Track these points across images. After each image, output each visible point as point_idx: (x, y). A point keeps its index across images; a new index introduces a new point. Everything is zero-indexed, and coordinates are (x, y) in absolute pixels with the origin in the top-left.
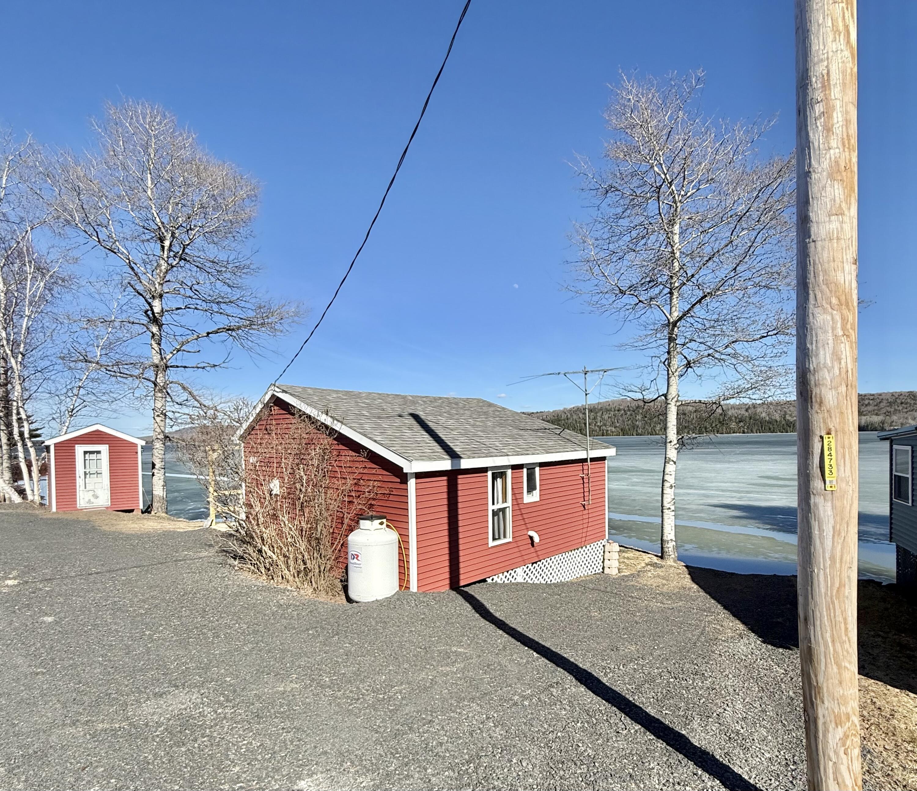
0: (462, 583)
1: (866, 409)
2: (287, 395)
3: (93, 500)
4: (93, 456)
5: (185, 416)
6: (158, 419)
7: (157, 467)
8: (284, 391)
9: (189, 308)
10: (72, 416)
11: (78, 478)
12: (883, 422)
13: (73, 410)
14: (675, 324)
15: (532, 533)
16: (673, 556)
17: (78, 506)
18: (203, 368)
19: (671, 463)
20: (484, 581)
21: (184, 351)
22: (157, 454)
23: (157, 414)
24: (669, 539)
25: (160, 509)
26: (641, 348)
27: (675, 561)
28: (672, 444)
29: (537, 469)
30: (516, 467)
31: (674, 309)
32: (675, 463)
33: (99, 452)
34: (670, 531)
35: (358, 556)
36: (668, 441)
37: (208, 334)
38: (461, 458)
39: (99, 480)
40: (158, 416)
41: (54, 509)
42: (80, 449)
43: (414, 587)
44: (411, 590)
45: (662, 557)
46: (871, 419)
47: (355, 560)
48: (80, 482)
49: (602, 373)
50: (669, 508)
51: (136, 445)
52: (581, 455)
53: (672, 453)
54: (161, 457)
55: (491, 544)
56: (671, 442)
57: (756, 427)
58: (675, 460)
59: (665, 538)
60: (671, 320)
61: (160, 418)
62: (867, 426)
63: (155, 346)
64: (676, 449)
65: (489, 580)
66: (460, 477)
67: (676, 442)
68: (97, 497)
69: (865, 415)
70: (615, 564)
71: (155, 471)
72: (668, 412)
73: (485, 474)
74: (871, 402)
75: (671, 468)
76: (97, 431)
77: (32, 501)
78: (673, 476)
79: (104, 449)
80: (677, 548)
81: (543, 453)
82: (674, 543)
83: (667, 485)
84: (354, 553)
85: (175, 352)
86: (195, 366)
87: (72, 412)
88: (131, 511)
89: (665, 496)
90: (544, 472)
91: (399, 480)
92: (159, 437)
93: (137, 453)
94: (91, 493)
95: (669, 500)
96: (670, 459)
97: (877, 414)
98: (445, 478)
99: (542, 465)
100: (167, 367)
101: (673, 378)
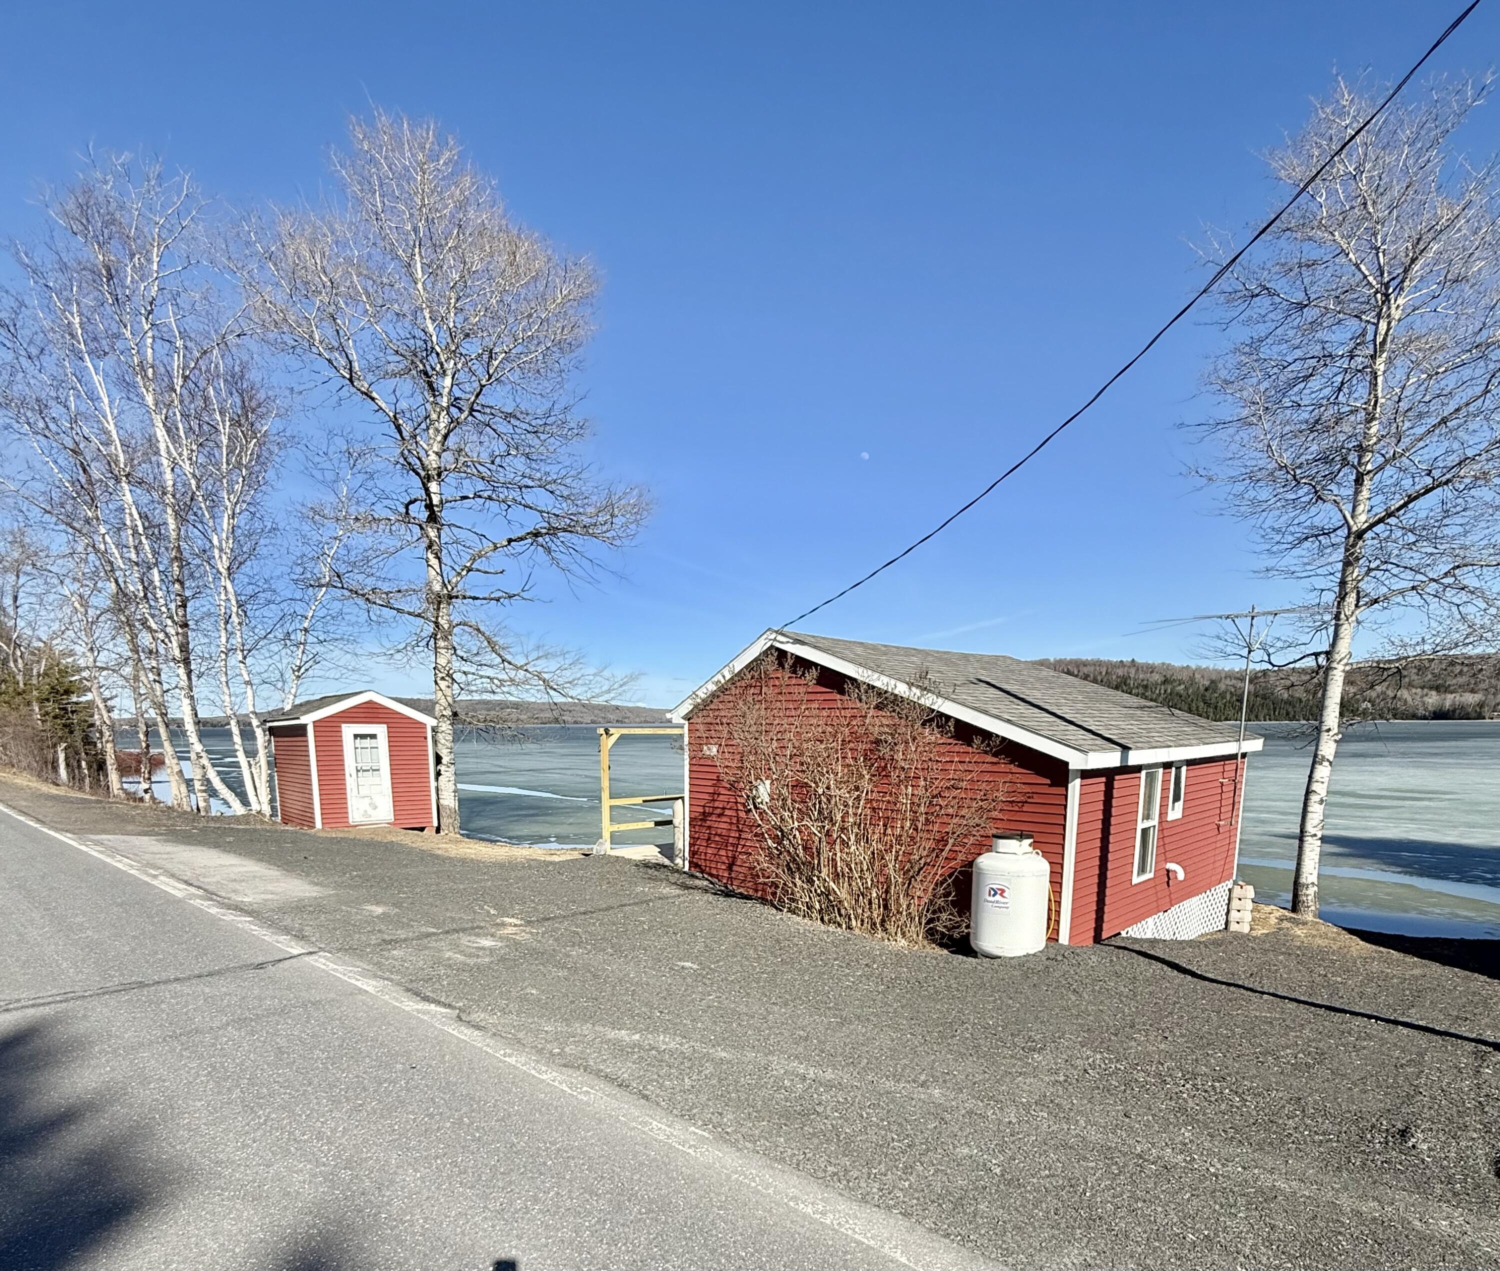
0: (1104, 937)
1: (1454, 681)
2: (806, 647)
3: (370, 811)
4: (367, 742)
5: (484, 680)
6: (443, 684)
7: (444, 761)
8: (797, 641)
9: (480, 497)
10: (298, 677)
11: (347, 776)
12: (1481, 705)
13: (300, 668)
14: (1360, 535)
15: (1171, 866)
16: (1313, 908)
17: (351, 820)
18: (498, 600)
19: (1326, 763)
20: (1119, 934)
21: (478, 570)
22: (443, 741)
23: (440, 675)
24: (1309, 881)
25: (451, 828)
26: (1299, 575)
27: (1314, 916)
28: (1331, 733)
29: (1184, 769)
30: (1167, 765)
31: (1360, 508)
32: (1331, 763)
33: (373, 736)
34: (1311, 870)
35: (1003, 891)
36: (1324, 728)
37: (510, 541)
38: (1130, 748)
39: (376, 780)
40: (443, 679)
41: (319, 824)
42: (348, 731)
43: (1064, 938)
44: (1060, 941)
45: (1294, 909)
46: (1463, 699)
47: (998, 897)
48: (350, 782)
49: (1270, 618)
50: (1315, 835)
51: (423, 726)
52: (1229, 748)
53: (1328, 748)
54: (449, 745)
55: (1136, 880)
56: (1329, 730)
57: (1266, 711)
58: (1331, 759)
59: (1303, 880)
60: (1354, 529)
61: (446, 683)
62: (1454, 711)
63: (434, 562)
64: (1336, 741)
65: (1124, 934)
66: (1117, 777)
67: (1336, 731)
68: (375, 808)
69: (1452, 693)
70: (1247, 916)
71: (442, 768)
72: (1329, 682)
73: (1137, 775)
74: (1465, 669)
75: (1323, 772)
76: (370, 702)
77: (259, 812)
78: (1326, 785)
79: (381, 730)
80: (1319, 897)
81: (1198, 745)
82: (1316, 888)
83: (1314, 798)
84: (994, 887)
85: (464, 573)
86: (487, 596)
87: (299, 671)
88: (422, 829)
89: (1310, 816)
90: (1191, 774)
91: (1048, 782)
92: (444, 713)
93: (426, 738)
94: (367, 800)
95: (1316, 822)
96: (1323, 757)
97: (1473, 691)
98: (1104, 779)
99: (1190, 763)
100: (450, 597)
101: (1346, 626)
